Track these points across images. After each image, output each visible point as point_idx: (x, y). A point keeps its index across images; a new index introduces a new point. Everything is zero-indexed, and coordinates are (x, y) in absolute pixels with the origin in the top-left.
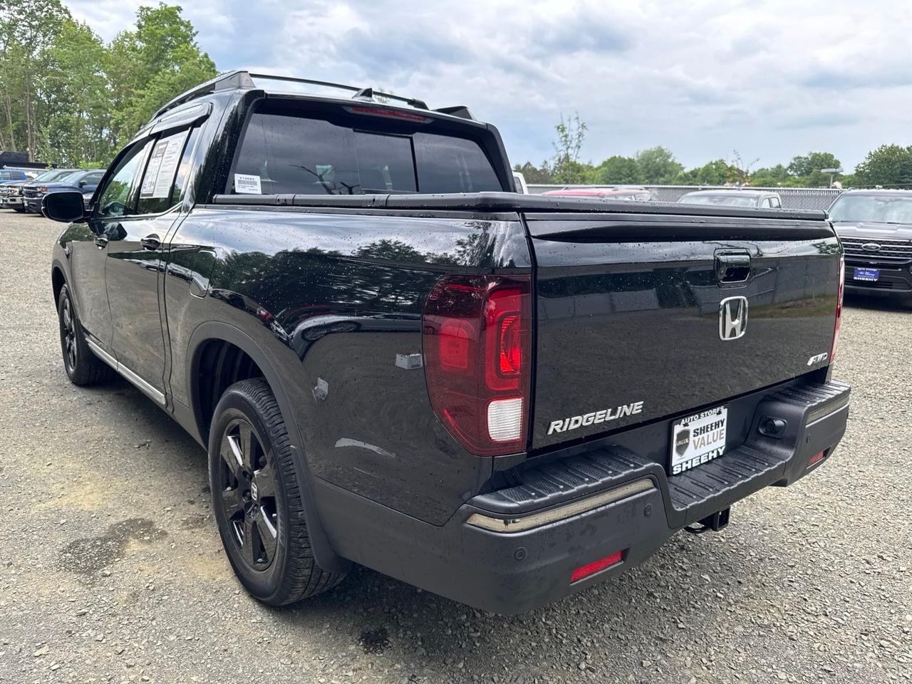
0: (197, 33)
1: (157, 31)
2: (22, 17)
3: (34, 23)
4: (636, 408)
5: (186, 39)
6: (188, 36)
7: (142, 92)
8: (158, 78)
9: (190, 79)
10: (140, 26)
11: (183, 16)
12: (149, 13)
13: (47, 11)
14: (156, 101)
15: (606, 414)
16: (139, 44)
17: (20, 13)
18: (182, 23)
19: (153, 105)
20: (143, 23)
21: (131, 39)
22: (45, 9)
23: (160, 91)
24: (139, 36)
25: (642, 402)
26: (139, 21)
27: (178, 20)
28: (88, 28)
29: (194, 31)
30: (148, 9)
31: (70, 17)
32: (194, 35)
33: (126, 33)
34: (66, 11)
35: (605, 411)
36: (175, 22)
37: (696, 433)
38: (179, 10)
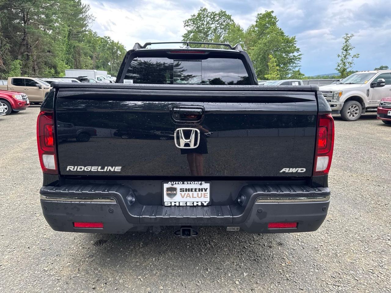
0: (278, 20)
1: (263, 23)
2: (219, 25)
3: (222, 27)
4: (118, 169)
5: (274, 24)
6: (274, 22)
7: (253, 48)
8: (260, 41)
9: (272, 40)
10: (257, 22)
11: (273, 15)
12: (261, 16)
13: (226, 22)
14: (258, 51)
15: (98, 168)
16: (256, 29)
17: (218, 24)
18: (273, 18)
19: (257, 53)
20: (258, 20)
21: (253, 27)
22: (226, 21)
23: (260, 47)
24: (256, 26)
25: (121, 167)
26: (257, 20)
27: (271, 16)
28: (239, 26)
29: (277, 20)
30: (261, 14)
31: (234, 22)
32: (277, 21)
33: (252, 25)
34: (233, 21)
35: (97, 167)
36: (270, 18)
37: (182, 190)
38: (272, 12)
